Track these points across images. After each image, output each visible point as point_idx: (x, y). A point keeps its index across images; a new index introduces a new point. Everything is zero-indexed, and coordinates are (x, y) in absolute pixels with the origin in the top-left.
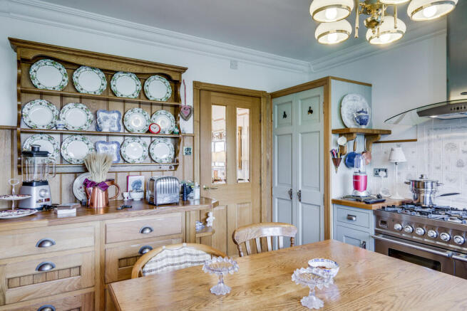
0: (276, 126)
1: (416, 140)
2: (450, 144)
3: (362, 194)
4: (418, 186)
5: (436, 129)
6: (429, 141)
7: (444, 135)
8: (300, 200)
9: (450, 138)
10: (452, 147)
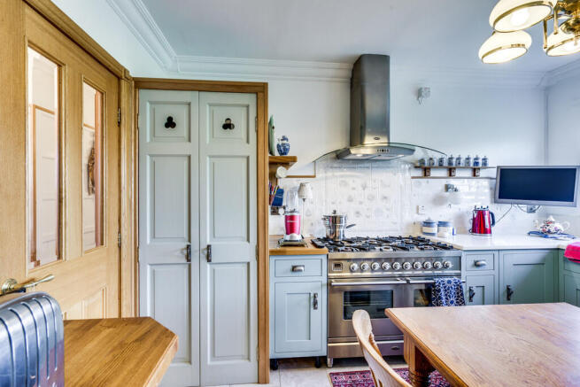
0: (148, 140)
1: (314, 177)
2: (342, 181)
4: (334, 221)
5: (332, 167)
6: (326, 178)
7: (338, 173)
8: (209, 260)
9: (342, 176)
10: (345, 184)
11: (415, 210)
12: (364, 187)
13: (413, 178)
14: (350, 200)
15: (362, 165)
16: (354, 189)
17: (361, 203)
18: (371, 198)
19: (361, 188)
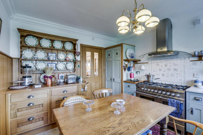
0: (106, 58)
1: (148, 63)
3: (132, 79)
4: (148, 76)
6: (152, 63)
7: (156, 61)
8: (114, 81)
9: (157, 62)
10: (158, 65)
11: (193, 75)
12: (166, 66)
13: (191, 61)
14: (160, 70)
15: (165, 58)
16: (161, 66)
17: (164, 71)
18: (169, 70)
19: (165, 66)
